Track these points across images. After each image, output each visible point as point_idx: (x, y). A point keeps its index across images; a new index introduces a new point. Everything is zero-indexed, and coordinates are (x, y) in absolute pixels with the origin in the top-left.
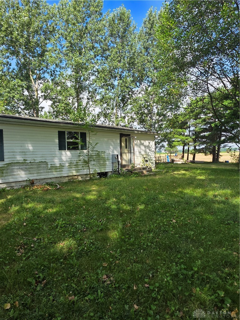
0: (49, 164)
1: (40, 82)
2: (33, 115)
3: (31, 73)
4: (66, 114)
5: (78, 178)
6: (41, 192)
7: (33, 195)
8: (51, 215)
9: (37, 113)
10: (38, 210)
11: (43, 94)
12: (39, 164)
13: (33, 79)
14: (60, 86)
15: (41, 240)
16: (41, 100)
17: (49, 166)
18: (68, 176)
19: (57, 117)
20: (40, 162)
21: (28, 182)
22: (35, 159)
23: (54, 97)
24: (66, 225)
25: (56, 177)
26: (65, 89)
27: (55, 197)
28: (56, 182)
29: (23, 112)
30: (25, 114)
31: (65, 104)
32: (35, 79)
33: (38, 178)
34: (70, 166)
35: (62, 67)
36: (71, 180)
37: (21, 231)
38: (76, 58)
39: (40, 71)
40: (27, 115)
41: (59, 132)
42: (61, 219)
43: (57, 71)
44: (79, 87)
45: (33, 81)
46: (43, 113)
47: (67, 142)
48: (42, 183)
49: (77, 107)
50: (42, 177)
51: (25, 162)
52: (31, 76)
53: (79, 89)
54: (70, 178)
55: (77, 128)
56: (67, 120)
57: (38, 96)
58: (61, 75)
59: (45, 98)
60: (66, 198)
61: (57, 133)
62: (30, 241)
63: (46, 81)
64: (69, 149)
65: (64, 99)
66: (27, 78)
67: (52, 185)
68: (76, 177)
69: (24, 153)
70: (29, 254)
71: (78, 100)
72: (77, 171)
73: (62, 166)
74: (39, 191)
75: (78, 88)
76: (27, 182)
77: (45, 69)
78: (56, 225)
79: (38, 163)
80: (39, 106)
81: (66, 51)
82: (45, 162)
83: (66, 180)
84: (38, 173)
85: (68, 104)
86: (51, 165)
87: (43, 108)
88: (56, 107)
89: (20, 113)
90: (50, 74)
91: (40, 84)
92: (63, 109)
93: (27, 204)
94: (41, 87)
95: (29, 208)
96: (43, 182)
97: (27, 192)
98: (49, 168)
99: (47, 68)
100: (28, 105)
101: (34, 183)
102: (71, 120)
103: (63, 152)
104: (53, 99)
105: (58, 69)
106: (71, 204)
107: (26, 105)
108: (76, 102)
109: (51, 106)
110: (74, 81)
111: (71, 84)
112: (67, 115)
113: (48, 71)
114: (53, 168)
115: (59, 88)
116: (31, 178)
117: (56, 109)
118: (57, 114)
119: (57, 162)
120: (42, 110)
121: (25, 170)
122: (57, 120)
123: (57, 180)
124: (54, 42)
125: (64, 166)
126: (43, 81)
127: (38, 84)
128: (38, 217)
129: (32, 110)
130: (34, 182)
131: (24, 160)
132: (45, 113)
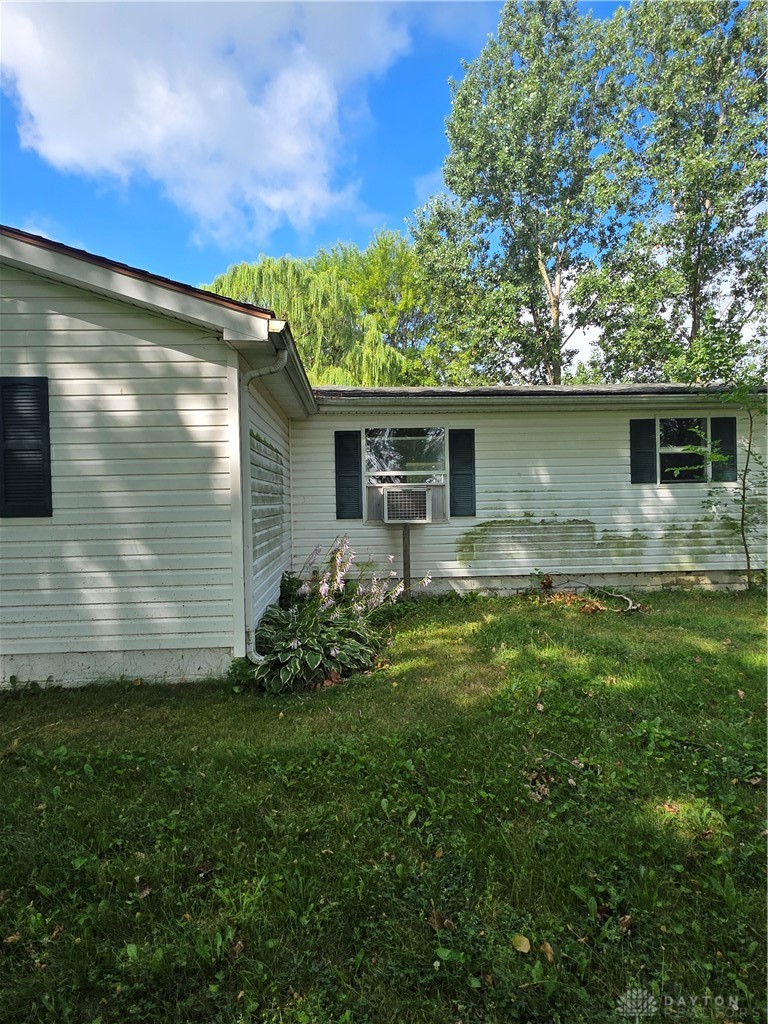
0: (599, 527)
1: (565, 274)
2: (544, 378)
3: (541, 255)
4: (648, 360)
5: (698, 582)
6: (575, 615)
7: (553, 622)
8: (618, 697)
9: (556, 372)
10: (576, 671)
11: (574, 310)
12: (566, 528)
13: (548, 272)
14: (630, 270)
15: (596, 772)
16: (568, 330)
17: (599, 535)
18: (661, 573)
19: (617, 374)
20: (570, 522)
21: (536, 579)
22: (557, 511)
23: (608, 314)
24: (677, 745)
25: (620, 574)
26: (649, 276)
27: (625, 638)
28: (620, 589)
29: (516, 375)
30: (522, 380)
31: (648, 328)
32: (553, 268)
33: (564, 570)
34: (670, 539)
35: (639, 208)
36: (674, 588)
37: (535, 727)
38: (692, 158)
39: (567, 239)
40: (529, 382)
41: (633, 423)
42: (659, 720)
43: (620, 226)
44: (700, 257)
45: (545, 276)
46: (573, 370)
47: (661, 455)
48: (576, 588)
49: (689, 331)
50: (577, 569)
51: (527, 521)
52: (540, 262)
53: (701, 264)
54: (669, 579)
55: (700, 405)
56: (652, 381)
57: (561, 318)
58: (636, 233)
59: (582, 320)
60: (661, 647)
61: (628, 428)
62: (564, 764)
63: (584, 268)
64: (667, 478)
65: (643, 311)
66: (530, 273)
67: (607, 597)
68: (692, 578)
69: (525, 493)
70: (565, 807)
71: (694, 306)
72: (697, 556)
73: (640, 538)
74: (568, 610)
75: (698, 262)
76: (531, 581)
77: (582, 230)
78: (639, 735)
79: (564, 523)
80: (563, 350)
81: (656, 146)
82: (586, 522)
83: (654, 585)
84: (563, 555)
85: (656, 328)
86: (605, 531)
87: (572, 354)
88: (617, 343)
89: (509, 378)
90: (599, 241)
91: (565, 281)
92: (639, 348)
93: (542, 646)
94: (568, 289)
95: (549, 662)
96: (578, 585)
97: (533, 610)
98: (597, 542)
99: (589, 225)
100: (532, 352)
101: (553, 585)
102: (667, 381)
103: (646, 490)
104: (606, 318)
105: (624, 219)
106: (687, 671)
107: (524, 353)
108: (689, 313)
109: (601, 343)
110: (682, 241)
111: (671, 254)
112: (653, 364)
113: (591, 233)
114: (610, 544)
115: (627, 279)
116: (545, 570)
117: (614, 349)
118: (618, 364)
119: (624, 524)
120: (569, 361)
121: (529, 543)
122: (618, 385)
123: (625, 581)
124: (613, 136)
125: (647, 538)
126: (574, 272)
127: (562, 283)
128: (579, 695)
129: (542, 365)
130: (551, 582)
131: (527, 514)
132: (581, 369)
